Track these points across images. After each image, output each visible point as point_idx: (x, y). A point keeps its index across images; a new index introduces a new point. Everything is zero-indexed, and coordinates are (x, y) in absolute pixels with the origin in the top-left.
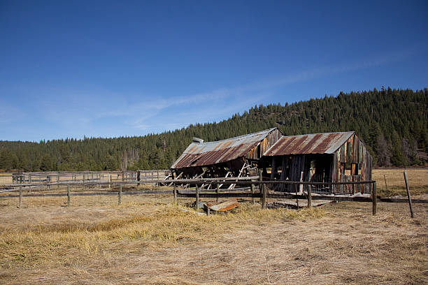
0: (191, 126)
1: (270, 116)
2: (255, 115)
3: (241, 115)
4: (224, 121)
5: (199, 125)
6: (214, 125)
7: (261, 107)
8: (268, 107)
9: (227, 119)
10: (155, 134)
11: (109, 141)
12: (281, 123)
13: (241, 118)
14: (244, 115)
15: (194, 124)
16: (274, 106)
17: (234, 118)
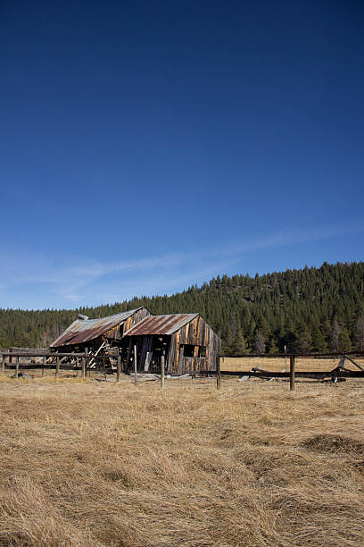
0: (136, 299)
1: (236, 290)
2: (217, 287)
3: (199, 287)
4: (178, 295)
5: (145, 298)
6: (165, 299)
7: (225, 277)
8: (234, 278)
9: (181, 292)
10: (90, 307)
11: (31, 314)
12: (248, 299)
13: (199, 291)
14: (204, 288)
15: (139, 297)
16: (241, 278)
17: (190, 291)
